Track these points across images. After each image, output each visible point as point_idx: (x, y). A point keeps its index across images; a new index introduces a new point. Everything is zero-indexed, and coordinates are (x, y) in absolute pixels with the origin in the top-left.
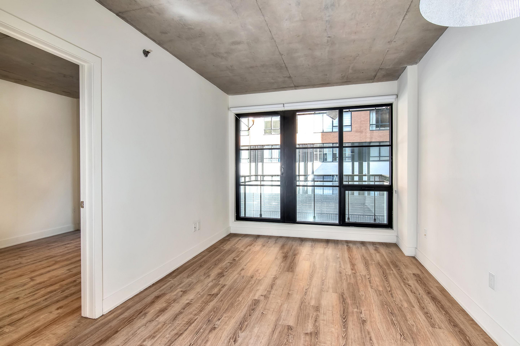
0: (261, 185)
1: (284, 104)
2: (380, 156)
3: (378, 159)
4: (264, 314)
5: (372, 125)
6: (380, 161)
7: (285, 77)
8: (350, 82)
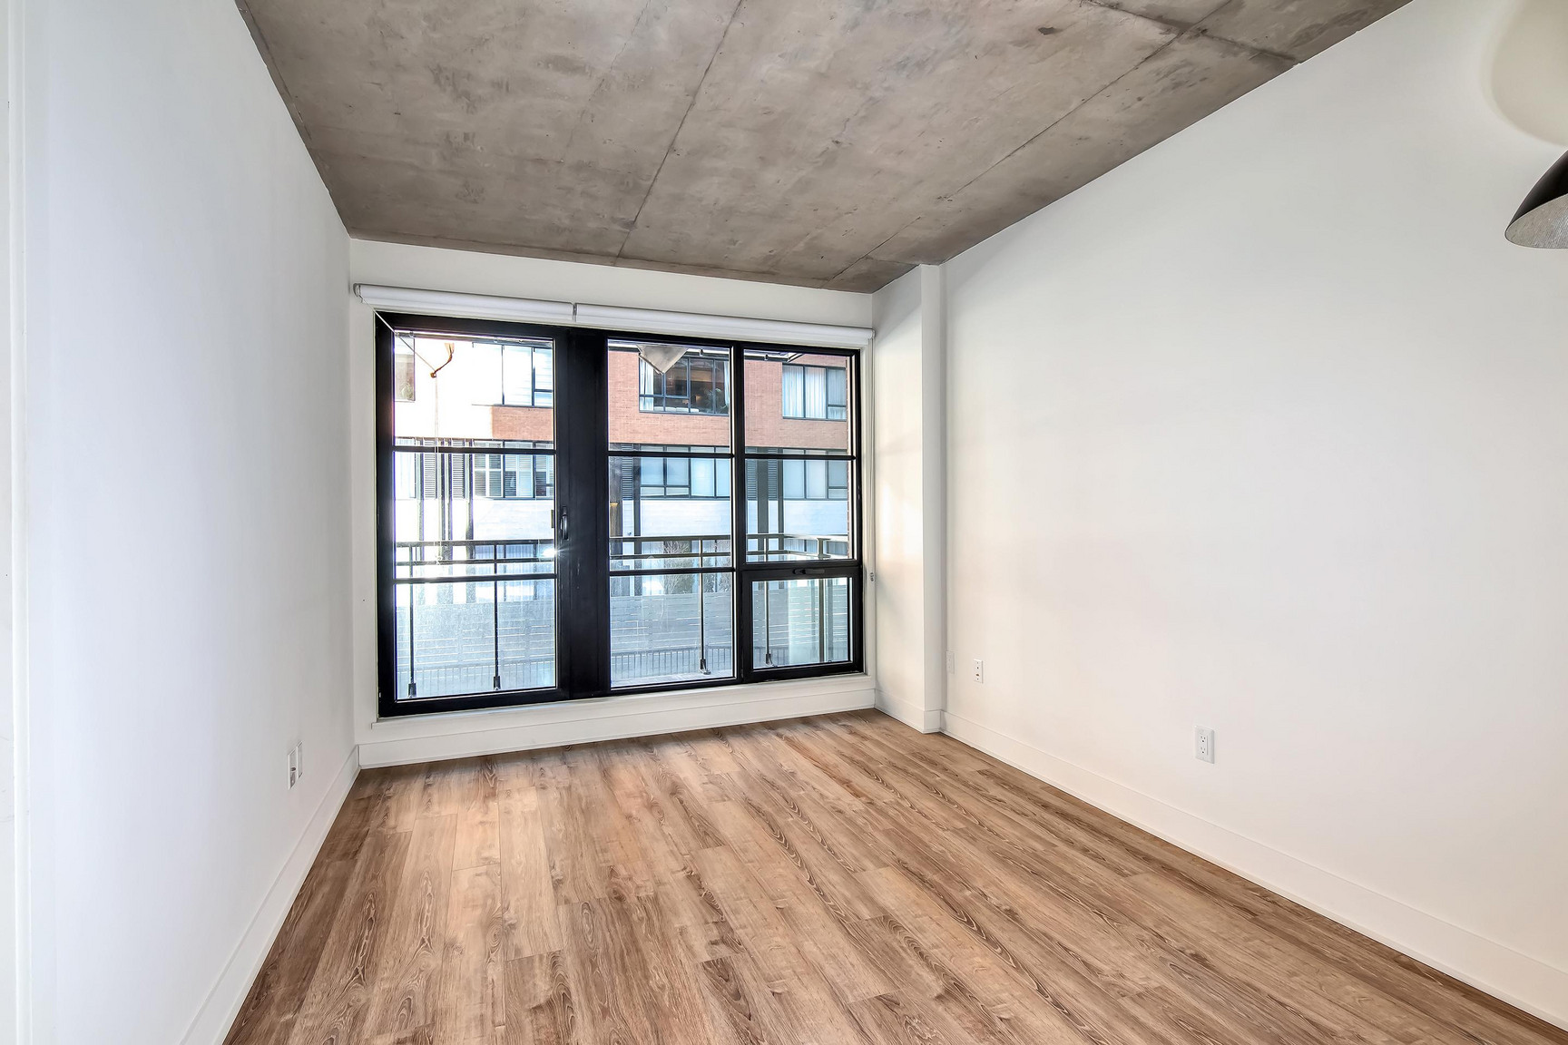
0: (495, 579)
1: (575, 307)
2: (665, 486)
3: (660, 492)
4: (780, 994)
5: (645, 396)
6: (666, 497)
7: (614, 220)
8: (773, 274)
